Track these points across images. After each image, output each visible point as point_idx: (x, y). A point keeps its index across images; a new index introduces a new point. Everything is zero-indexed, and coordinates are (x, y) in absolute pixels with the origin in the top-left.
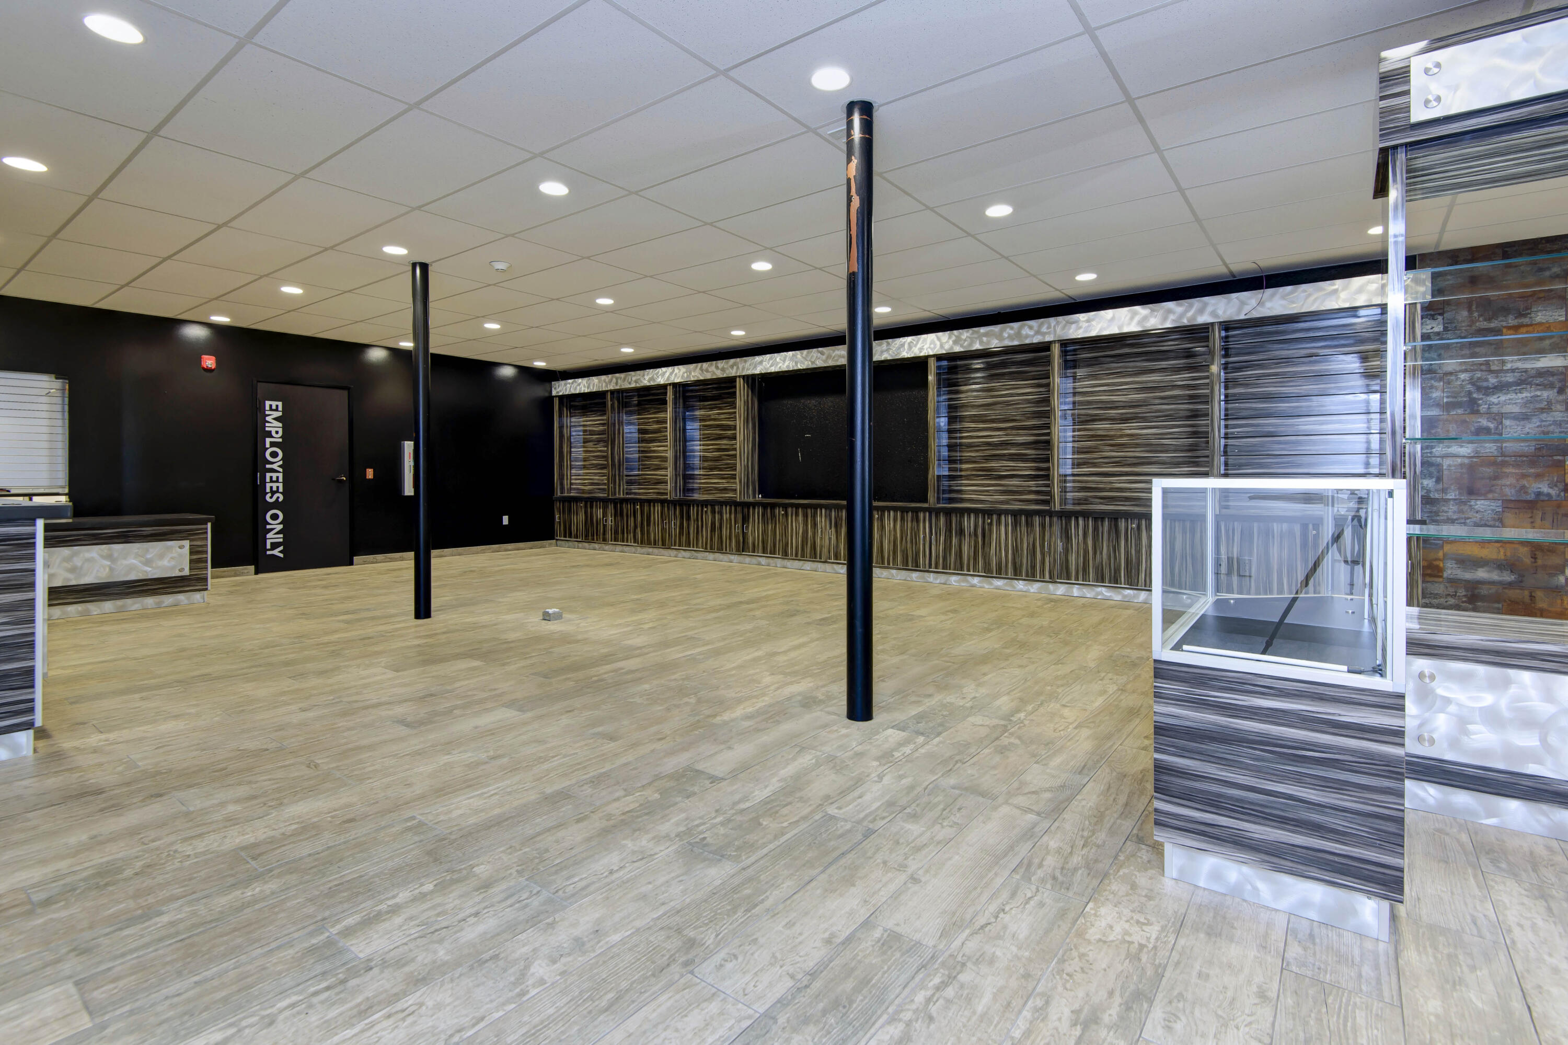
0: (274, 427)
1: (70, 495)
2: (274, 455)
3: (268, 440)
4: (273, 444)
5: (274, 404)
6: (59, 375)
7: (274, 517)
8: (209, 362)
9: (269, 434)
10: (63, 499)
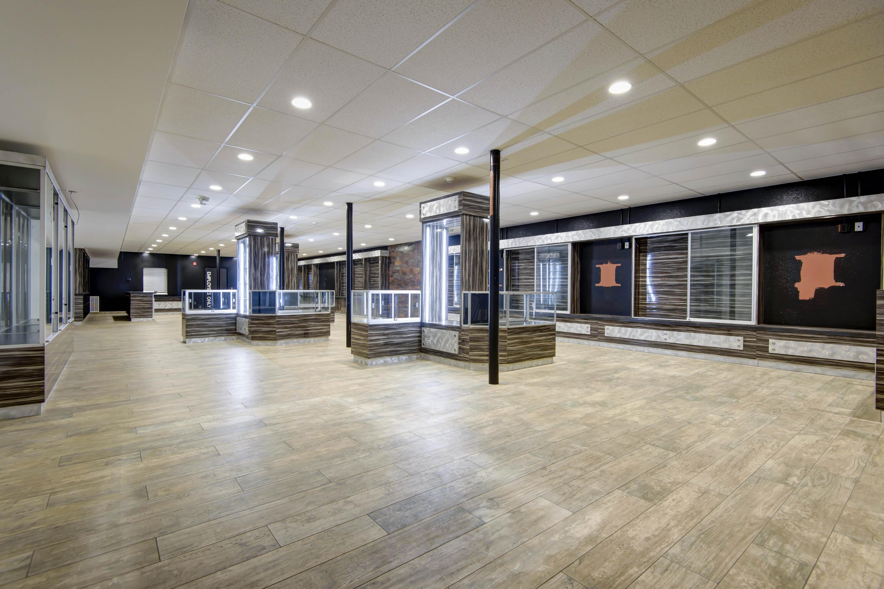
0: (209, 278)
1: (168, 292)
2: (209, 284)
3: (208, 281)
4: (209, 282)
5: (209, 272)
6: (166, 268)
7: (209, 298)
8: (195, 264)
9: (208, 279)
10: (167, 293)
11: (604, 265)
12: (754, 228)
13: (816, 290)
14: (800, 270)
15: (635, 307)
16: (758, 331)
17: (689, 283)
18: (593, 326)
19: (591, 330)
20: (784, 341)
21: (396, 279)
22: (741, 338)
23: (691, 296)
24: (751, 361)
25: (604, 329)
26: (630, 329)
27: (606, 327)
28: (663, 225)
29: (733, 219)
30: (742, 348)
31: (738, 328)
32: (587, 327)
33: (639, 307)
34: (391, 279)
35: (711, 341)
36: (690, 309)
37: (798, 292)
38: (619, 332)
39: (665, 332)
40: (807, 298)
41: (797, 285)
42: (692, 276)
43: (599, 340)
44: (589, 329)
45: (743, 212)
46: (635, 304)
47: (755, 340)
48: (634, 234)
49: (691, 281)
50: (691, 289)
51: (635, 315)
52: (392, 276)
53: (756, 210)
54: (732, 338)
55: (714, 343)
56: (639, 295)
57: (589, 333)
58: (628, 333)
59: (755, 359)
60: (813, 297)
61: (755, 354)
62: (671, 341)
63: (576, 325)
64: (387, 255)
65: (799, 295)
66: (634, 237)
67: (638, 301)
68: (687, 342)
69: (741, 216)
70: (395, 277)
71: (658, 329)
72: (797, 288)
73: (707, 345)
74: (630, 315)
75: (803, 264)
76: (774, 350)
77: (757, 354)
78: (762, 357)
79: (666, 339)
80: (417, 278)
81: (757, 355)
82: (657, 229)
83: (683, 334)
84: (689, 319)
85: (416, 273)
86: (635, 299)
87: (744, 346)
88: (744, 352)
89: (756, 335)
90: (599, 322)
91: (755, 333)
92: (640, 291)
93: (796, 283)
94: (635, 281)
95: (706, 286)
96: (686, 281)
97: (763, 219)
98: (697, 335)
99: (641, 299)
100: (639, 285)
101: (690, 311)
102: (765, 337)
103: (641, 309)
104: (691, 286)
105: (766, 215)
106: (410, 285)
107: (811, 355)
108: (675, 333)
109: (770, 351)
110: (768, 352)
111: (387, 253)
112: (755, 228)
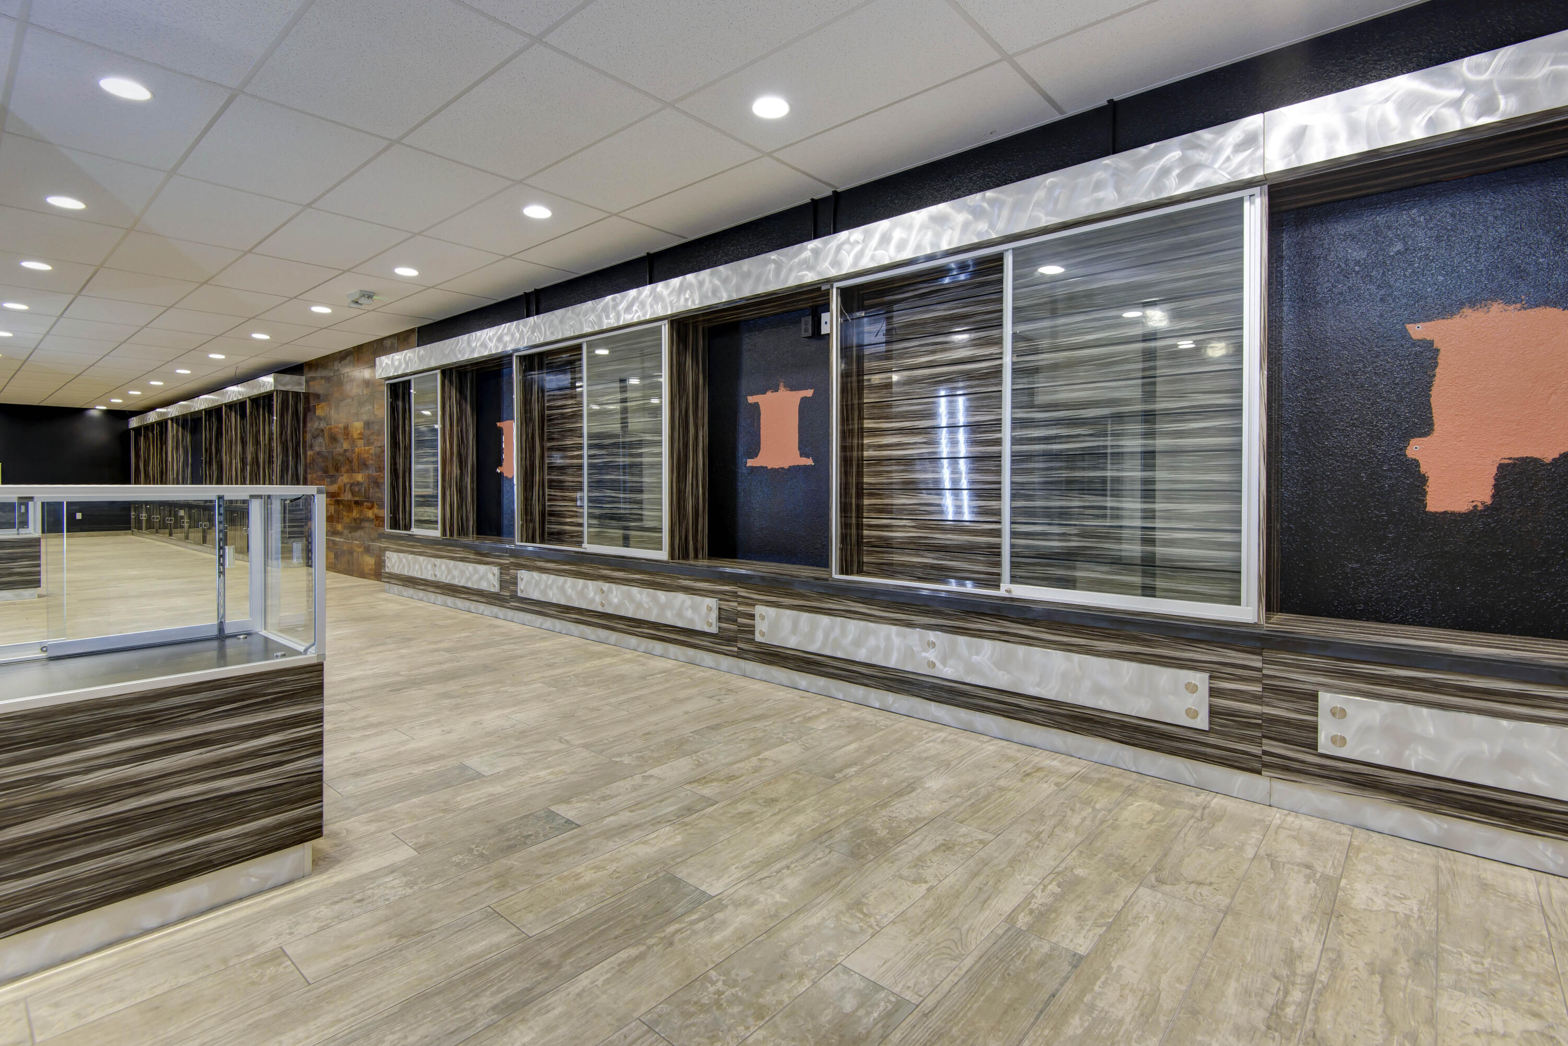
11: (769, 393)
12: (1246, 205)
13: (1501, 467)
14: (1429, 385)
15: (844, 538)
16: (1268, 654)
17: (1007, 450)
18: (725, 605)
19: (720, 619)
20: (1384, 705)
21: (319, 453)
22: (1200, 679)
23: (1014, 497)
24: (1239, 780)
25: (752, 616)
26: (825, 620)
27: (759, 610)
28: (923, 227)
29: (1165, 172)
30: (1202, 722)
31: (1188, 635)
32: (710, 609)
33: (860, 537)
34: (309, 453)
35: (1087, 684)
36: (1012, 546)
37: (1424, 479)
38: (795, 629)
39: (932, 635)
40: (1461, 506)
41: (1415, 449)
42: (1017, 423)
43: (741, 655)
44: (714, 615)
45: (1205, 135)
46: (845, 526)
47: (1256, 688)
48: (833, 273)
49: (1015, 441)
50: (1014, 472)
51: (845, 569)
52: (311, 447)
53: (1253, 122)
54: (1165, 676)
55: (1098, 690)
56: (860, 495)
57: (714, 630)
58: (820, 635)
59: (1259, 773)
60: (1489, 501)
61: (1257, 750)
62: (949, 671)
63: (680, 598)
64: (302, 389)
65: (1425, 493)
66: (836, 285)
67: (859, 516)
68: (1001, 680)
69: (1198, 156)
70: (317, 449)
71: (910, 625)
72: (1416, 463)
73: (1070, 698)
74: (826, 564)
75: (1441, 360)
76: (1340, 741)
77: (1265, 753)
78: (1287, 769)
79: (932, 665)
80: (356, 450)
81: (1266, 758)
82: (902, 245)
83: (988, 647)
84: (1009, 589)
85: (356, 436)
86: (845, 509)
87: (1213, 712)
88: (1212, 740)
89: (1259, 670)
90: (742, 592)
91: (1255, 661)
92: (865, 480)
93: (1413, 441)
94: (844, 448)
95: (1071, 459)
96: (998, 442)
97: (1287, 156)
98: (1037, 653)
99: (869, 511)
100: (861, 459)
101: (1013, 555)
102: (1304, 680)
103: (869, 544)
104: (1013, 462)
105: (1299, 137)
106: (343, 470)
107: (1512, 782)
108: (962, 640)
109: (1324, 744)
110: (1315, 747)
111: (300, 384)
112: (1252, 203)
